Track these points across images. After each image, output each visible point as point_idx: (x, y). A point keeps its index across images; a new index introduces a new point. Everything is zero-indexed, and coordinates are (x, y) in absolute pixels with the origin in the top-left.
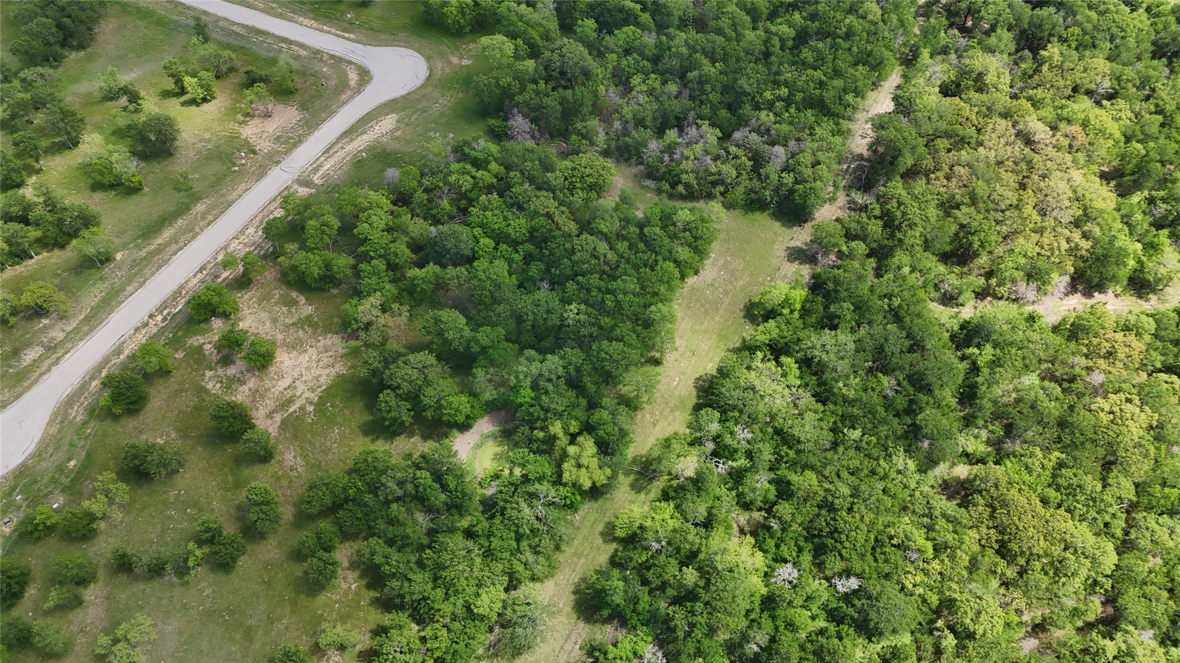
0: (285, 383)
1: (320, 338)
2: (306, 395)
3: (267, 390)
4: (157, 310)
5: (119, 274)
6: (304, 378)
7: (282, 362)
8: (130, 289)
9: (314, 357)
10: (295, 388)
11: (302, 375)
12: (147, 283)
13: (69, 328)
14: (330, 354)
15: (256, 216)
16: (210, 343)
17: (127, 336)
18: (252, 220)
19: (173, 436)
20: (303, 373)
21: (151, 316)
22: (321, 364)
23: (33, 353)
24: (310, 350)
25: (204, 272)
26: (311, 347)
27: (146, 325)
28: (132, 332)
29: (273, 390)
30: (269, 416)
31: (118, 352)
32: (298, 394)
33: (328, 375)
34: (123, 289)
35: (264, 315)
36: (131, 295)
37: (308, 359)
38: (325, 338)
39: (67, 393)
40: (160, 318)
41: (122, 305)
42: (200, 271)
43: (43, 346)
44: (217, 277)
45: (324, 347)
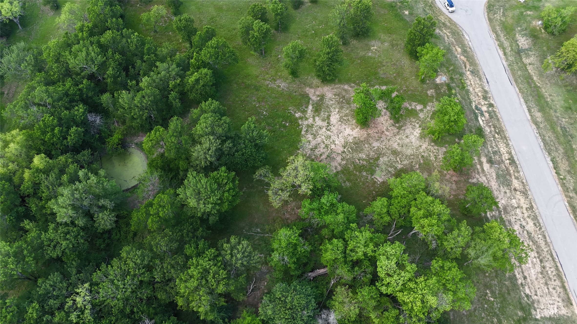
0: (334, 119)
1: (344, 162)
2: (311, 121)
3: (341, 108)
4: (494, 111)
5: (564, 120)
6: (324, 129)
7: (353, 129)
8: (539, 115)
9: (333, 146)
10: (323, 120)
11: (328, 130)
12: (534, 126)
13: (530, 68)
14: (324, 157)
15: (546, 243)
16: (421, 110)
17: (485, 84)
18: (544, 237)
19: (370, 54)
20: (328, 132)
21: (491, 105)
22: (323, 146)
23: (525, 43)
24: (342, 149)
25: (508, 161)
26: (344, 152)
27: (485, 98)
28: (486, 88)
29: (337, 110)
30: (322, 97)
31: (475, 72)
32: (317, 119)
33: (309, 142)
34: (542, 110)
35: (409, 152)
36: (529, 111)
37: (336, 143)
38: (340, 165)
39: (467, 37)
40: (484, 108)
41: (522, 100)
42: (512, 161)
43: (527, 50)
44: (490, 162)
45: (334, 158)
